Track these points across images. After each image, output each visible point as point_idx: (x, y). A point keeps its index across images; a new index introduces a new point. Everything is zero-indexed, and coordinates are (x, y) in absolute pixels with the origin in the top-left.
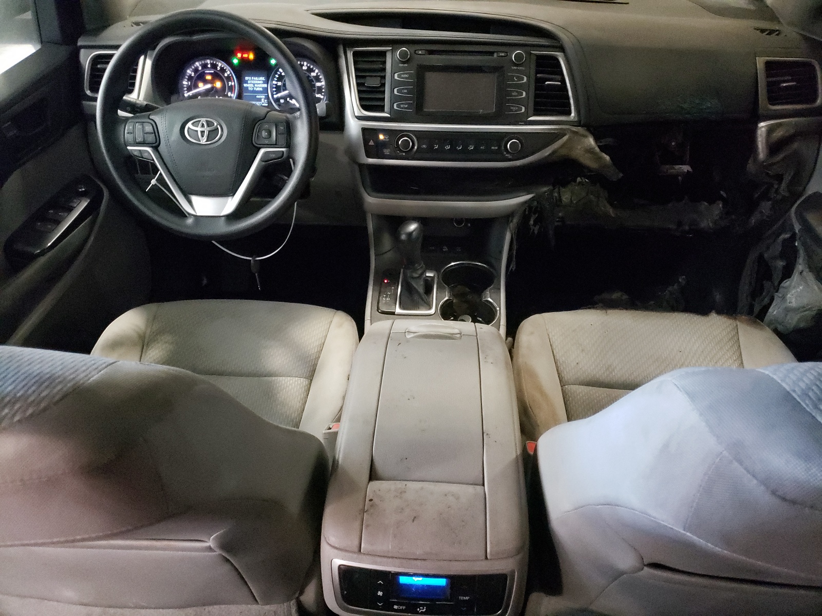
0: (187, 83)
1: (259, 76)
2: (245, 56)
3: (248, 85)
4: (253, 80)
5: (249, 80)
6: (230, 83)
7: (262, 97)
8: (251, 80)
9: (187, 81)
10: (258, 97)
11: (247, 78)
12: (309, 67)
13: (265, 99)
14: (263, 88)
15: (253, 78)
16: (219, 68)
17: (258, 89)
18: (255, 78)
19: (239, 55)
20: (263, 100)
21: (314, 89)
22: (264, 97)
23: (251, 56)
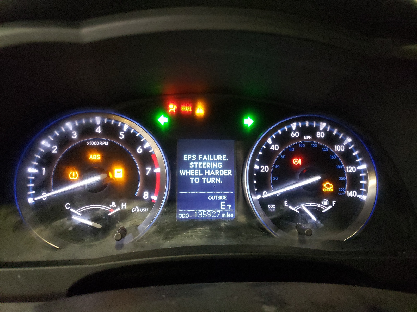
0: (35, 171)
1: (213, 152)
2: (186, 109)
3: (191, 173)
4: (201, 160)
5: (191, 160)
6: (149, 169)
7: (221, 197)
8: (197, 160)
9: (36, 167)
10: (211, 198)
11: (186, 157)
12: (329, 135)
13: (227, 202)
14: (223, 178)
15: (200, 156)
16: (122, 136)
17: (212, 180)
18: (205, 157)
19: (172, 108)
20: (222, 204)
21: (341, 179)
22: (225, 197)
23: (200, 111)
